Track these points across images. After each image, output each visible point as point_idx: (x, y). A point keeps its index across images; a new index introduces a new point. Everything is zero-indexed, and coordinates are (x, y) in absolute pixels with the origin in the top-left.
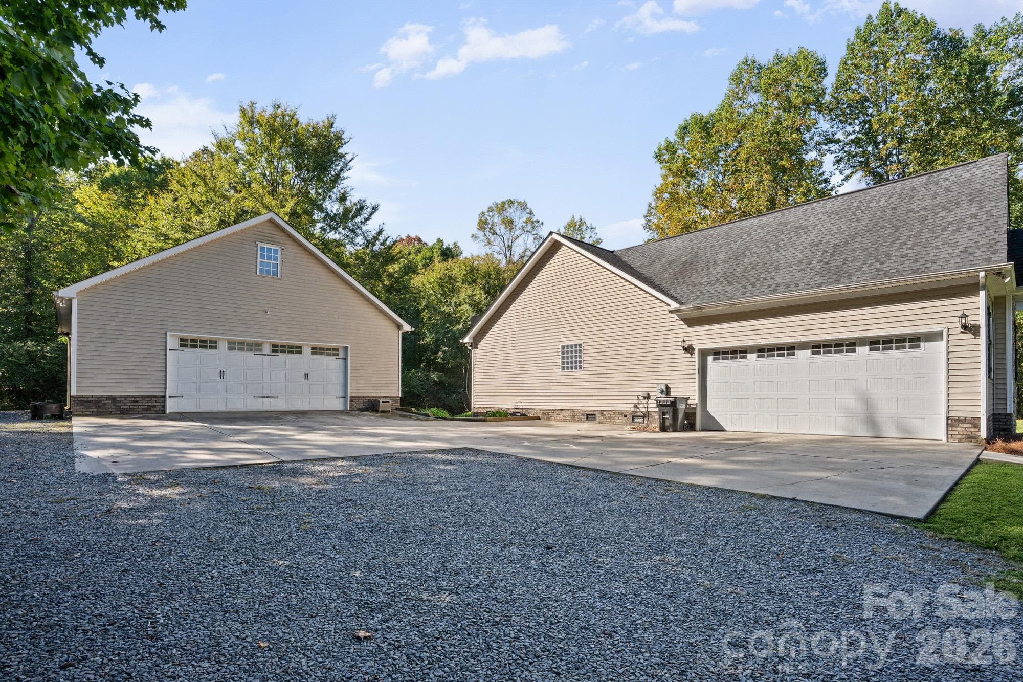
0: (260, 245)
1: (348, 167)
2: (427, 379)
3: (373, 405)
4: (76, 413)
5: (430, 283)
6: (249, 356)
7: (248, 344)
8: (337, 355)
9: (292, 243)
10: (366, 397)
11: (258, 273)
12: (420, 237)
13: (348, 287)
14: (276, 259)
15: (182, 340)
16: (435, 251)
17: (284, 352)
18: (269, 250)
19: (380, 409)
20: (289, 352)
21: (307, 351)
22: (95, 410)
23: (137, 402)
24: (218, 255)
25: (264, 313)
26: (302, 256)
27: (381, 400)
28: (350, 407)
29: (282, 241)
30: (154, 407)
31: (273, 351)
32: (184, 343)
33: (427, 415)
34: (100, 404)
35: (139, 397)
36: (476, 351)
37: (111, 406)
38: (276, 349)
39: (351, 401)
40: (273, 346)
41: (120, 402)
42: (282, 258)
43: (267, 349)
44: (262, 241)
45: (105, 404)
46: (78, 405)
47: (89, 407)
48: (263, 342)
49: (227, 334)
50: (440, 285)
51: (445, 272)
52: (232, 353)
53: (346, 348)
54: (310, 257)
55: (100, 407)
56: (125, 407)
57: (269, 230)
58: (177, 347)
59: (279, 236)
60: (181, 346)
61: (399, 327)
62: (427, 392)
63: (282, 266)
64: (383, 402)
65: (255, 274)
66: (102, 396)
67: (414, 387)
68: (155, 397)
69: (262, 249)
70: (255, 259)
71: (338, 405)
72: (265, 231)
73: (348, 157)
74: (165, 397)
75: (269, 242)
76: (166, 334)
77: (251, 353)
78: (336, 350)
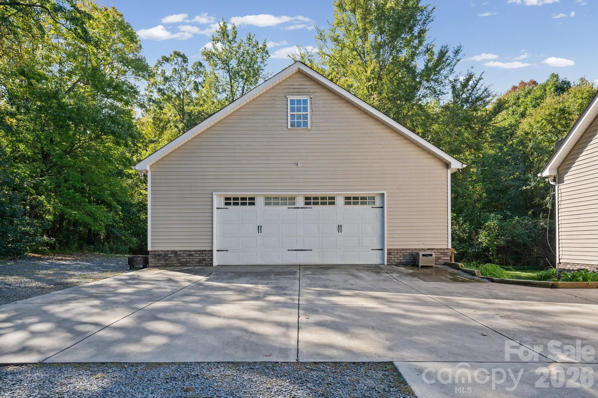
0: (290, 98)
1: (431, 19)
2: (535, 227)
3: (414, 259)
4: (152, 265)
5: (538, 122)
6: (282, 209)
7: (283, 199)
8: (374, 203)
9: (321, 90)
10: (406, 250)
11: (289, 127)
12: (535, 80)
13: (383, 127)
14: (305, 109)
15: (226, 199)
16: (547, 88)
17: (317, 204)
18: (299, 101)
19: (421, 264)
20: (322, 204)
21: (340, 201)
22: (164, 262)
23: (192, 255)
24: (254, 115)
25: (295, 166)
26: (333, 101)
27: (421, 253)
28: (388, 261)
29: (311, 91)
30: (204, 260)
31: (306, 204)
32: (228, 201)
33: (472, 274)
34: (167, 257)
35: (193, 251)
36: (562, 186)
37: (174, 260)
38: (308, 201)
39: (389, 254)
40: (306, 198)
41: (180, 255)
42: (311, 108)
43: (300, 202)
44: (293, 94)
45: (170, 257)
46: (152, 258)
47: (159, 260)
48: (297, 195)
49: (262, 190)
50: (550, 122)
51: (556, 106)
52: (269, 208)
53: (383, 195)
54: (340, 101)
55: (166, 260)
56: (184, 260)
57: (300, 81)
58: (223, 205)
59: (308, 86)
60: (226, 204)
61: (447, 165)
62: (534, 241)
63: (311, 115)
64: (423, 255)
65: (286, 129)
66: (168, 251)
67: (518, 235)
68: (205, 251)
69: (292, 101)
70: (285, 114)
71: (375, 259)
72: (295, 83)
73: (429, 9)
74: (212, 251)
75: (299, 93)
76: (212, 194)
77: (285, 207)
78: (373, 198)
